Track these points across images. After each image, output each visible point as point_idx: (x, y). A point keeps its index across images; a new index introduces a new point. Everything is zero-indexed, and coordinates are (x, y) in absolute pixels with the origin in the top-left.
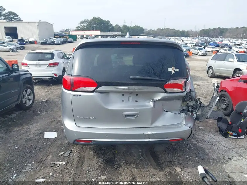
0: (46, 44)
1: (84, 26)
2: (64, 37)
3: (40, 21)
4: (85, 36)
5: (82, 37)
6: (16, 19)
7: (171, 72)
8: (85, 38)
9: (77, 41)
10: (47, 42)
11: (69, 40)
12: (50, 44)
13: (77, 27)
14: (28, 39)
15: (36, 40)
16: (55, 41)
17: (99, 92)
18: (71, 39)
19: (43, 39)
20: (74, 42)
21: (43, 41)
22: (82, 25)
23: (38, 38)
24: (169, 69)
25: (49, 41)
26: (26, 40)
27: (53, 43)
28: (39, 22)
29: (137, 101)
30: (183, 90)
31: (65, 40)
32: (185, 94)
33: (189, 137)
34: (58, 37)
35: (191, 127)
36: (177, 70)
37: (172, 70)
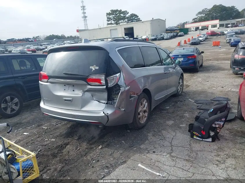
0: (156, 40)
1: (202, 17)
2: (175, 31)
3: (153, 19)
4: (200, 28)
5: (197, 29)
6: (136, 20)
7: (92, 69)
8: (200, 29)
9: (188, 34)
10: (157, 38)
11: (179, 34)
12: (159, 40)
13: (193, 19)
14: (142, 37)
15: (148, 37)
16: (165, 36)
17: (50, 83)
18: (182, 33)
19: (154, 36)
20: (185, 35)
21: (153, 38)
22: (200, 15)
23: (150, 36)
24: (91, 67)
25: (159, 37)
26: (139, 38)
27: (163, 39)
28: (151, 20)
29: (74, 91)
30: (103, 84)
31: (175, 35)
32: (105, 87)
33: (107, 123)
34: (170, 32)
35: (107, 115)
36: (97, 68)
37: (93, 68)
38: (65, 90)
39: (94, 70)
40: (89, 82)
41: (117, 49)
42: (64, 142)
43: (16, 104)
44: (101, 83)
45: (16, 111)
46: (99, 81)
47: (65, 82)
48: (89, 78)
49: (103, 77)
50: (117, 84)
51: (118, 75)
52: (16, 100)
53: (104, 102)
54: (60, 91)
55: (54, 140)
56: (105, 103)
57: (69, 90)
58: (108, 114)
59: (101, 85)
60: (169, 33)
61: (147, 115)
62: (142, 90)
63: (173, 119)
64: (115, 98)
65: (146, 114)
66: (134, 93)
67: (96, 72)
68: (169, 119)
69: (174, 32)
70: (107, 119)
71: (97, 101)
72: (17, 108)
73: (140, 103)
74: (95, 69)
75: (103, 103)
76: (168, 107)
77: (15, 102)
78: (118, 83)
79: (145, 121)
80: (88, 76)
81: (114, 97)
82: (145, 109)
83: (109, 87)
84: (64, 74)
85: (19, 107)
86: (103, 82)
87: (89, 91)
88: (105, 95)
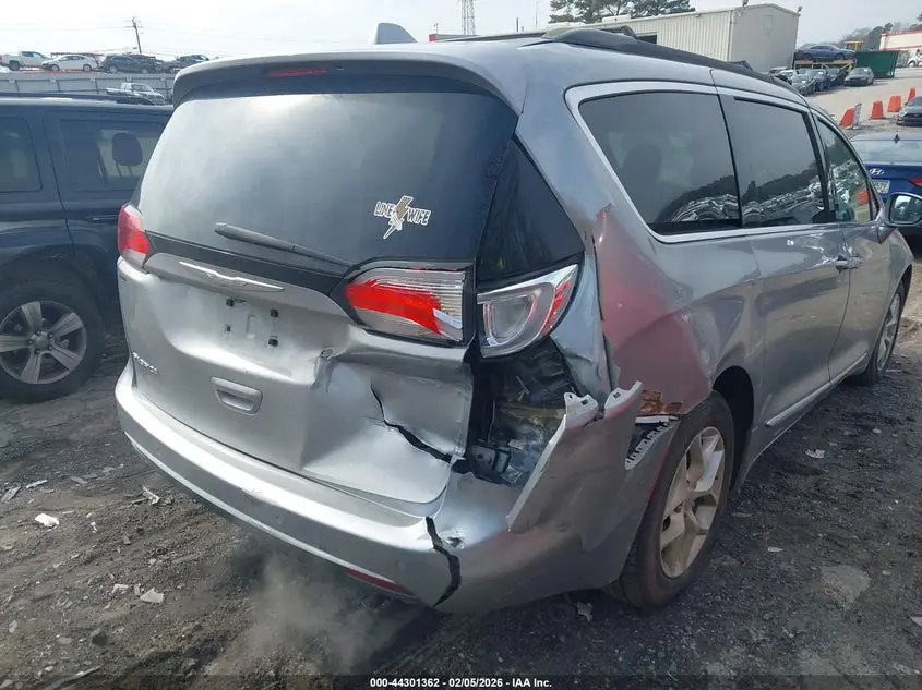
2: (835, 62)
7: (384, 223)
9: (892, 77)
11: (853, 74)
17: (158, 275)
18: (865, 72)
20: (876, 81)
24: (381, 210)
28: (738, 10)
29: (274, 343)
30: (445, 334)
31: (834, 77)
32: (458, 354)
33: (444, 598)
34: (811, 62)
35: (451, 550)
36: (421, 216)
37: (395, 215)
38: (229, 329)
39: (400, 228)
40: (358, 310)
41: (575, 96)
42: (199, 628)
43: (72, 340)
44: (432, 323)
45: (67, 373)
46: (421, 308)
47: (225, 284)
48: (363, 280)
49: (450, 289)
50: (546, 341)
51: (559, 277)
52: (72, 321)
53: (445, 447)
54: (204, 330)
55: (160, 597)
56: (447, 458)
57: (251, 336)
58: (457, 541)
59: (436, 336)
60: (808, 66)
61: (706, 526)
62: (710, 384)
63: (863, 555)
64: (525, 429)
65: (705, 519)
66: (658, 401)
67: (411, 246)
68: (838, 548)
69: (830, 66)
70: (449, 578)
71: (401, 430)
72: (70, 359)
73: (685, 457)
74: (405, 224)
75: (436, 454)
76: (819, 454)
77: (66, 331)
78: (554, 336)
79: (690, 561)
80: (357, 267)
81: (513, 418)
82: (704, 486)
83: (486, 353)
84: (220, 233)
85: (83, 352)
86: (451, 318)
87: (359, 359)
88: (458, 404)
